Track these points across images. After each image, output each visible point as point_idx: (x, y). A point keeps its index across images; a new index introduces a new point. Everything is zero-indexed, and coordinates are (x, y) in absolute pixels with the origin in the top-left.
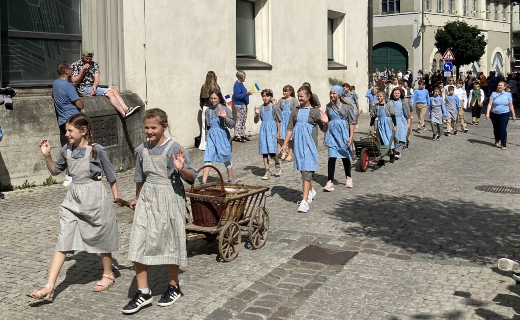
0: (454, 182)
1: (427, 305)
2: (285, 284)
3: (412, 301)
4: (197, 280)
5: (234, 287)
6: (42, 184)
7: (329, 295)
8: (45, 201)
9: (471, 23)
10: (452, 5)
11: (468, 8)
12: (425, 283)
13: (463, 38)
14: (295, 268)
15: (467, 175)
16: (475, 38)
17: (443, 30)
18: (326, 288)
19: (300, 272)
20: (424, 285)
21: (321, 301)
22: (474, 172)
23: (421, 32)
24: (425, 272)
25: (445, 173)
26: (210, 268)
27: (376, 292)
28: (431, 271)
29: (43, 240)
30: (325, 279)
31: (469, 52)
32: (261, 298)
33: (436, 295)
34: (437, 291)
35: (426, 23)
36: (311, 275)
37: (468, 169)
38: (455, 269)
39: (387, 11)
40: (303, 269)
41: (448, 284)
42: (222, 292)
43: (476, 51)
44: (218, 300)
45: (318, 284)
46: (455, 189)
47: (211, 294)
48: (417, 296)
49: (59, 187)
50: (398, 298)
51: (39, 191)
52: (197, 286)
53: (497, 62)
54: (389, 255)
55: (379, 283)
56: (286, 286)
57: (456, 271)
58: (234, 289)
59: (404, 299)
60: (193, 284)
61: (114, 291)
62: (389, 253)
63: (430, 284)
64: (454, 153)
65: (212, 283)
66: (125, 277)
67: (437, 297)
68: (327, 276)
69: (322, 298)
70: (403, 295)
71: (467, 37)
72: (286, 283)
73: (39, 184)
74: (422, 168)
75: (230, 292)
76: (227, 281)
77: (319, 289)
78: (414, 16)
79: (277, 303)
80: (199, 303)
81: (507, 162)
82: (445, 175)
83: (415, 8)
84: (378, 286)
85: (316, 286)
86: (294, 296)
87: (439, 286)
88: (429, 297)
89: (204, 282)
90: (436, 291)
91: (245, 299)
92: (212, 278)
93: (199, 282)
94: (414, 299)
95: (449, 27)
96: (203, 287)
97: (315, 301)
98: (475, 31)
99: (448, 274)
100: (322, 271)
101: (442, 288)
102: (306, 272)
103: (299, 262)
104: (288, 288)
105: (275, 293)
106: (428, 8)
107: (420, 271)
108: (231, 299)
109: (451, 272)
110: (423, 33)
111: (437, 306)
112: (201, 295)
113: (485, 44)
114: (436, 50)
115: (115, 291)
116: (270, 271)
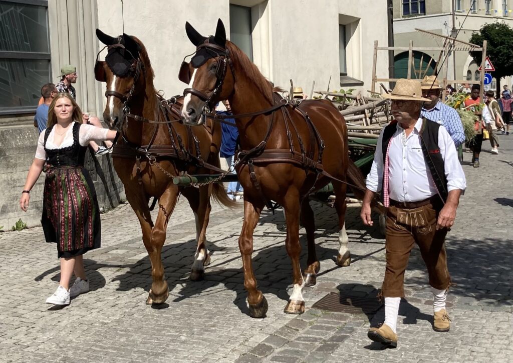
0: (500, 216)
1: (475, 357)
2: (306, 337)
3: (456, 353)
4: (201, 334)
5: (246, 340)
6: (11, 228)
7: (358, 348)
8: (15, 249)
10: (488, 3)
12: (472, 332)
14: (316, 319)
17: (480, 34)
18: (354, 340)
19: (322, 323)
20: (471, 336)
21: (349, 355)
24: (469, 320)
25: (488, 206)
26: (216, 321)
27: (414, 344)
28: (478, 319)
29: (18, 292)
30: (352, 330)
32: (278, 353)
33: (486, 345)
34: (486, 341)
35: (457, 26)
36: (336, 326)
38: (507, 317)
39: (409, 14)
40: (325, 320)
41: (499, 334)
42: (232, 347)
44: (228, 355)
45: (344, 335)
46: (501, 224)
47: (220, 349)
48: (462, 348)
49: (31, 232)
50: (440, 350)
51: (9, 237)
52: (203, 340)
54: (427, 301)
55: (417, 333)
56: (306, 339)
57: (507, 318)
58: (247, 343)
59: (447, 351)
60: (198, 339)
61: (107, 348)
62: (427, 299)
63: (478, 333)
64: (497, 182)
65: (220, 337)
66: (118, 331)
67: (487, 348)
68: (355, 327)
69: (350, 351)
70: (446, 347)
72: (306, 335)
73: (7, 230)
75: (242, 347)
76: (238, 334)
77: (346, 342)
78: (443, 19)
79: (298, 358)
80: (207, 359)
82: (488, 208)
83: (444, 9)
84: (415, 338)
85: (342, 339)
86: (317, 350)
87: (487, 336)
88: (477, 349)
89: (211, 336)
90: (484, 341)
91: (259, 354)
92: (220, 331)
93: (205, 336)
94: (459, 352)
95: (486, 30)
96: (210, 342)
97: (343, 355)
99: (498, 322)
100: (347, 321)
101: (491, 339)
102: (328, 323)
103: (320, 312)
104: (309, 341)
105: (294, 347)
106: (459, 8)
107: (464, 319)
108: (243, 354)
109: (501, 320)
111: (487, 358)
112: (208, 350)
114: (471, 59)
115: (109, 348)
116: (286, 322)
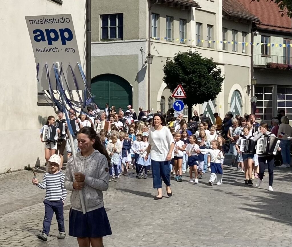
9: (205, 54)
10: (183, 32)
11: (202, 37)
13: (196, 72)
15: (201, 238)
16: (209, 72)
17: (174, 61)
22: (209, 233)
23: (147, 64)
25: (175, 235)
31: (203, 89)
35: (153, 53)
37: (202, 230)
39: (107, 38)
43: (211, 88)
53: (236, 101)
64: (185, 210)
71: (200, 71)
74: (149, 229)
78: (140, 45)
81: (248, 222)
82: (176, 237)
83: (141, 36)
95: (180, 58)
98: (210, 64)
106: (155, 36)
110: (149, 64)
113: (222, 80)
114: (165, 85)
